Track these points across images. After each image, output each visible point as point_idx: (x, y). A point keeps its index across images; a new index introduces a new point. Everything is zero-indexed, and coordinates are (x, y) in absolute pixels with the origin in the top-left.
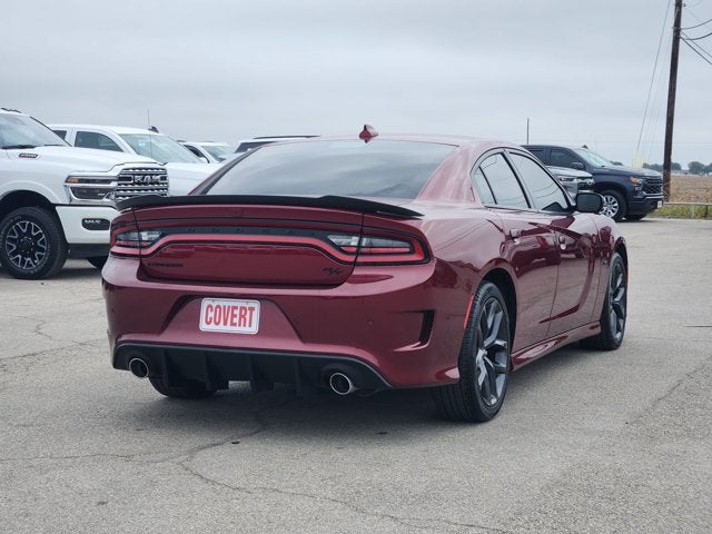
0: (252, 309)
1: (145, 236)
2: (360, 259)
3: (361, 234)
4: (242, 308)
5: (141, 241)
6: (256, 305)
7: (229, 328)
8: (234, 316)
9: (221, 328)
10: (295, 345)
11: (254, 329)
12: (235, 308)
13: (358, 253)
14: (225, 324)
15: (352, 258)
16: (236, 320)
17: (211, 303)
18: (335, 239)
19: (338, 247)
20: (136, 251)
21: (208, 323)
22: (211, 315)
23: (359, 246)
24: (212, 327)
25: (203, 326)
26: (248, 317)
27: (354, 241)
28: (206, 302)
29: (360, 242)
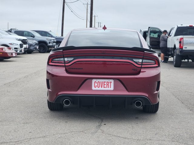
0: (111, 82)
1: (66, 59)
2: (143, 66)
3: (143, 59)
4: (107, 82)
5: (64, 61)
6: (112, 81)
7: (103, 89)
8: (104, 85)
9: (100, 89)
10: (126, 93)
11: (112, 88)
12: (105, 82)
13: (142, 64)
14: (102, 87)
15: (140, 66)
16: (105, 86)
17: (96, 81)
18: (135, 60)
19: (136, 63)
20: (64, 64)
21: (95, 87)
22: (96, 84)
23: (142, 62)
24: (97, 89)
25: (93, 88)
26: (109, 85)
27: (140, 61)
28: (94, 81)
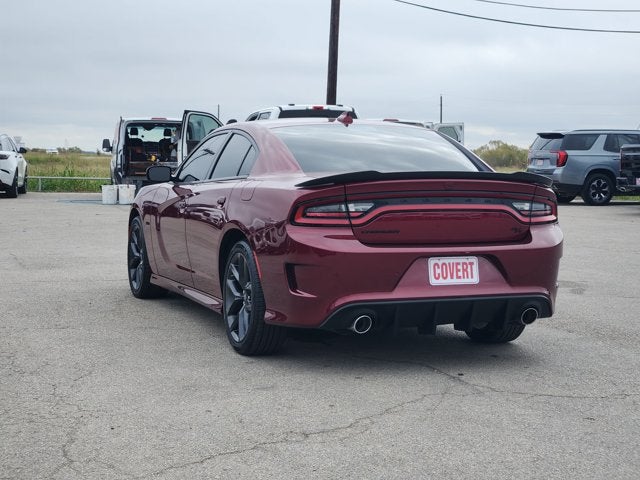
0: (471, 264)
1: (352, 207)
2: (534, 220)
3: (532, 201)
4: (464, 263)
5: (348, 211)
6: (474, 260)
7: (455, 281)
8: (458, 270)
9: (449, 281)
10: (506, 290)
11: (475, 280)
12: (458, 264)
13: (530, 216)
14: (452, 278)
15: (526, 220)
16: (460, 274)
17: (437, 261)
18: (517, 205)
19: (519, 211)
20: (347, 222)
21: (437, 279)
22: (439, 271)
23: (530, 210)
24: (441, 282)
25: (433, 281)
26: (469, 270)
27: (526, 206)
28: (432, 262)
29: (531, 207)
